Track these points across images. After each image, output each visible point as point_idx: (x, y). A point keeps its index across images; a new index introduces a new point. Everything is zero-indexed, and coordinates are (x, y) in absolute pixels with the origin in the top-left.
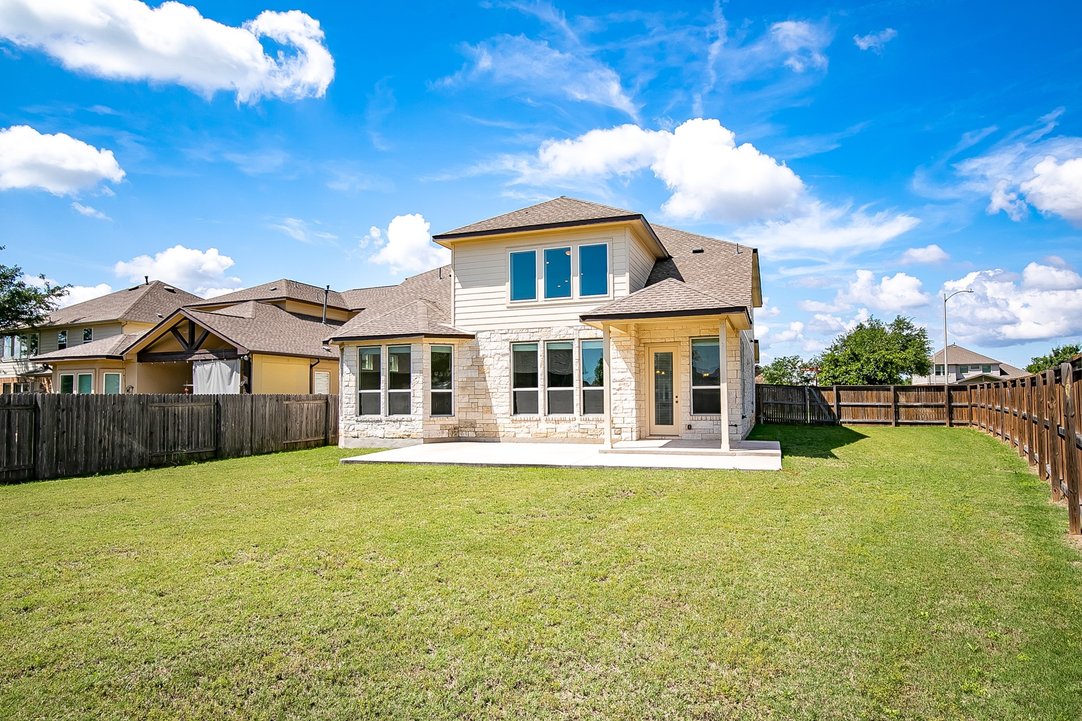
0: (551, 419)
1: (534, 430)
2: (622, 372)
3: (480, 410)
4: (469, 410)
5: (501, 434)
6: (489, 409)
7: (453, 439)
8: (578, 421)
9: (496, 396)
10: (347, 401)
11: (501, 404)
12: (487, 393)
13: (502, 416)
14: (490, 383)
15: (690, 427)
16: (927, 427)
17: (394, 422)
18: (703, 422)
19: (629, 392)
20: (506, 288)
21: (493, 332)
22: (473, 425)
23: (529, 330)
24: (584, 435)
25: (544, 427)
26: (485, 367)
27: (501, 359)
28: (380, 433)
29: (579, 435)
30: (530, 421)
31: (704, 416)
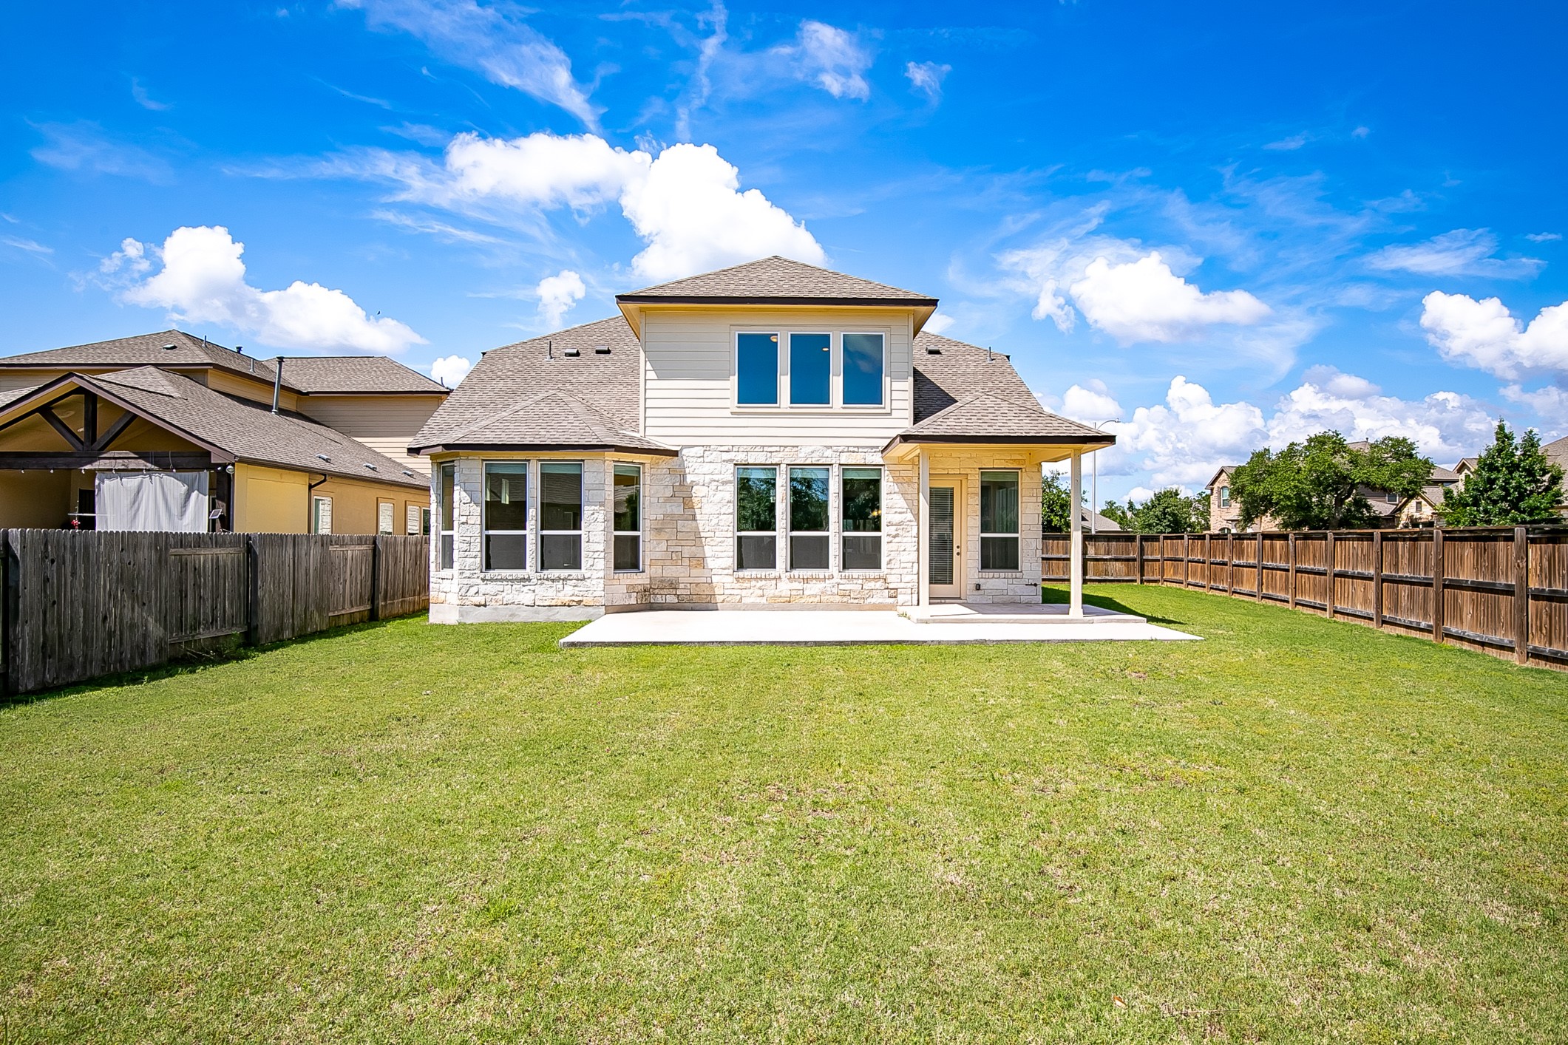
0: (797, 577)
1: (770, 591)
2: (900, 513)
3: (686, 562)
4: (668, 563)
5: (719, 599)
6: (700, 561)
7: (643, 607)
8: (836, 580)
9: (712, 543)
10: (465, 547)
11: (720, 554)
12: (697, 538)
13: (720, 571)
14: (703, 524)
15: (978, 587)
16: (1116, 584)
17: (553, 580)
18: (997, 581)
19: (909, 540)
20: (731, 385)
21: (708, 448)
22: (673, 585)
23: (766, 449)
24: (845, 599)
25: (785, 587)
26: (695, 500)
27: (719, 488)
28: (527, 598)
29: (838, 599)
30: (765, 579)
31: (996, 573)
